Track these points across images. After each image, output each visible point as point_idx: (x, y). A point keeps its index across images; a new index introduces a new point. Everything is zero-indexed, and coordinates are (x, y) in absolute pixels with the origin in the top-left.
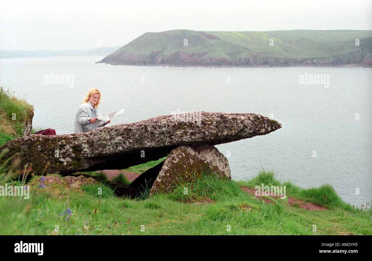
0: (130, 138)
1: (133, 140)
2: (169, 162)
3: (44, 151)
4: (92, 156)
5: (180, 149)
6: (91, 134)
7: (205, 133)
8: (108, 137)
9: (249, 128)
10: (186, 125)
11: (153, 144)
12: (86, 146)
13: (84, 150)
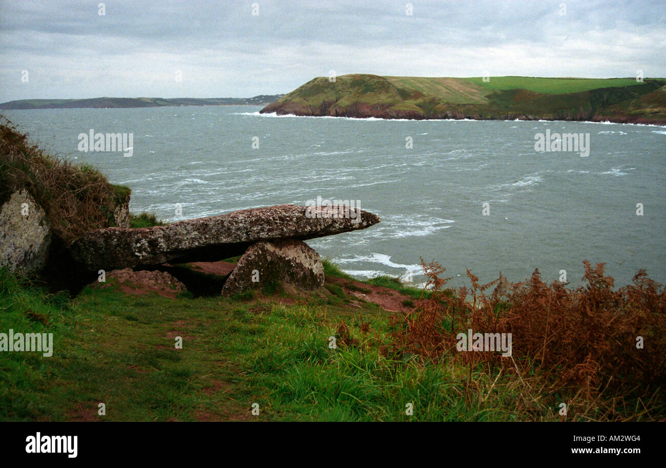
0: (206, 233)
1: (210, 236)
2: (244, 259)
3: (120, 245)
4: (168, 250)
5: (257, 246)
6: (167, 228)
7: (282, 230)
8: (185, 232)
9: (339, 223)
10: (263, 221)
11: (229, 240)
12: (162, 240)
13: (160, 245)
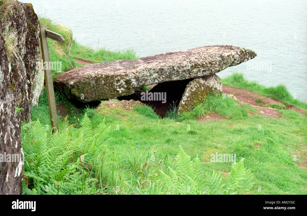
0: (162, 74)
1: (165, 76)
2: (189, 91)
3: (106, 84)
4: (138, 86)
5: (196, 81)
6: (137, 72)
7: (212, 71)
8: (149, 75)
9: (237, 60)
10: (200, 65)
11: (178, 78)
12: (134, 80)
13: (133, 83)
